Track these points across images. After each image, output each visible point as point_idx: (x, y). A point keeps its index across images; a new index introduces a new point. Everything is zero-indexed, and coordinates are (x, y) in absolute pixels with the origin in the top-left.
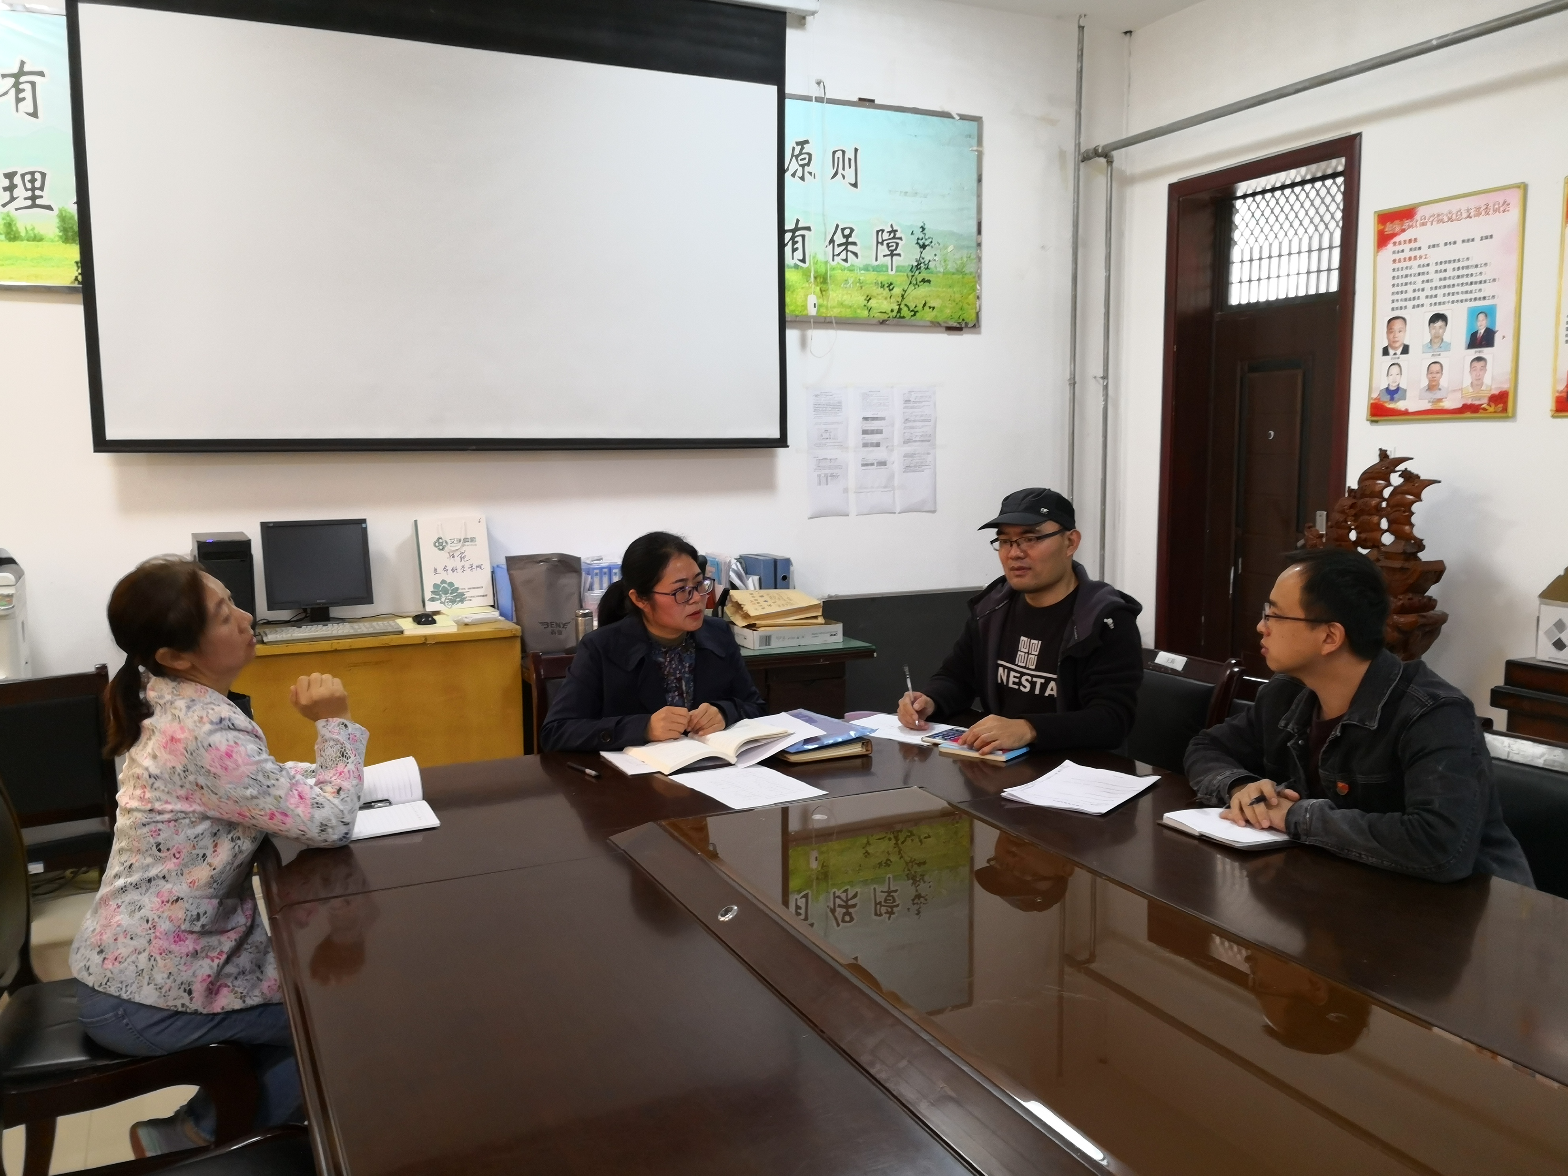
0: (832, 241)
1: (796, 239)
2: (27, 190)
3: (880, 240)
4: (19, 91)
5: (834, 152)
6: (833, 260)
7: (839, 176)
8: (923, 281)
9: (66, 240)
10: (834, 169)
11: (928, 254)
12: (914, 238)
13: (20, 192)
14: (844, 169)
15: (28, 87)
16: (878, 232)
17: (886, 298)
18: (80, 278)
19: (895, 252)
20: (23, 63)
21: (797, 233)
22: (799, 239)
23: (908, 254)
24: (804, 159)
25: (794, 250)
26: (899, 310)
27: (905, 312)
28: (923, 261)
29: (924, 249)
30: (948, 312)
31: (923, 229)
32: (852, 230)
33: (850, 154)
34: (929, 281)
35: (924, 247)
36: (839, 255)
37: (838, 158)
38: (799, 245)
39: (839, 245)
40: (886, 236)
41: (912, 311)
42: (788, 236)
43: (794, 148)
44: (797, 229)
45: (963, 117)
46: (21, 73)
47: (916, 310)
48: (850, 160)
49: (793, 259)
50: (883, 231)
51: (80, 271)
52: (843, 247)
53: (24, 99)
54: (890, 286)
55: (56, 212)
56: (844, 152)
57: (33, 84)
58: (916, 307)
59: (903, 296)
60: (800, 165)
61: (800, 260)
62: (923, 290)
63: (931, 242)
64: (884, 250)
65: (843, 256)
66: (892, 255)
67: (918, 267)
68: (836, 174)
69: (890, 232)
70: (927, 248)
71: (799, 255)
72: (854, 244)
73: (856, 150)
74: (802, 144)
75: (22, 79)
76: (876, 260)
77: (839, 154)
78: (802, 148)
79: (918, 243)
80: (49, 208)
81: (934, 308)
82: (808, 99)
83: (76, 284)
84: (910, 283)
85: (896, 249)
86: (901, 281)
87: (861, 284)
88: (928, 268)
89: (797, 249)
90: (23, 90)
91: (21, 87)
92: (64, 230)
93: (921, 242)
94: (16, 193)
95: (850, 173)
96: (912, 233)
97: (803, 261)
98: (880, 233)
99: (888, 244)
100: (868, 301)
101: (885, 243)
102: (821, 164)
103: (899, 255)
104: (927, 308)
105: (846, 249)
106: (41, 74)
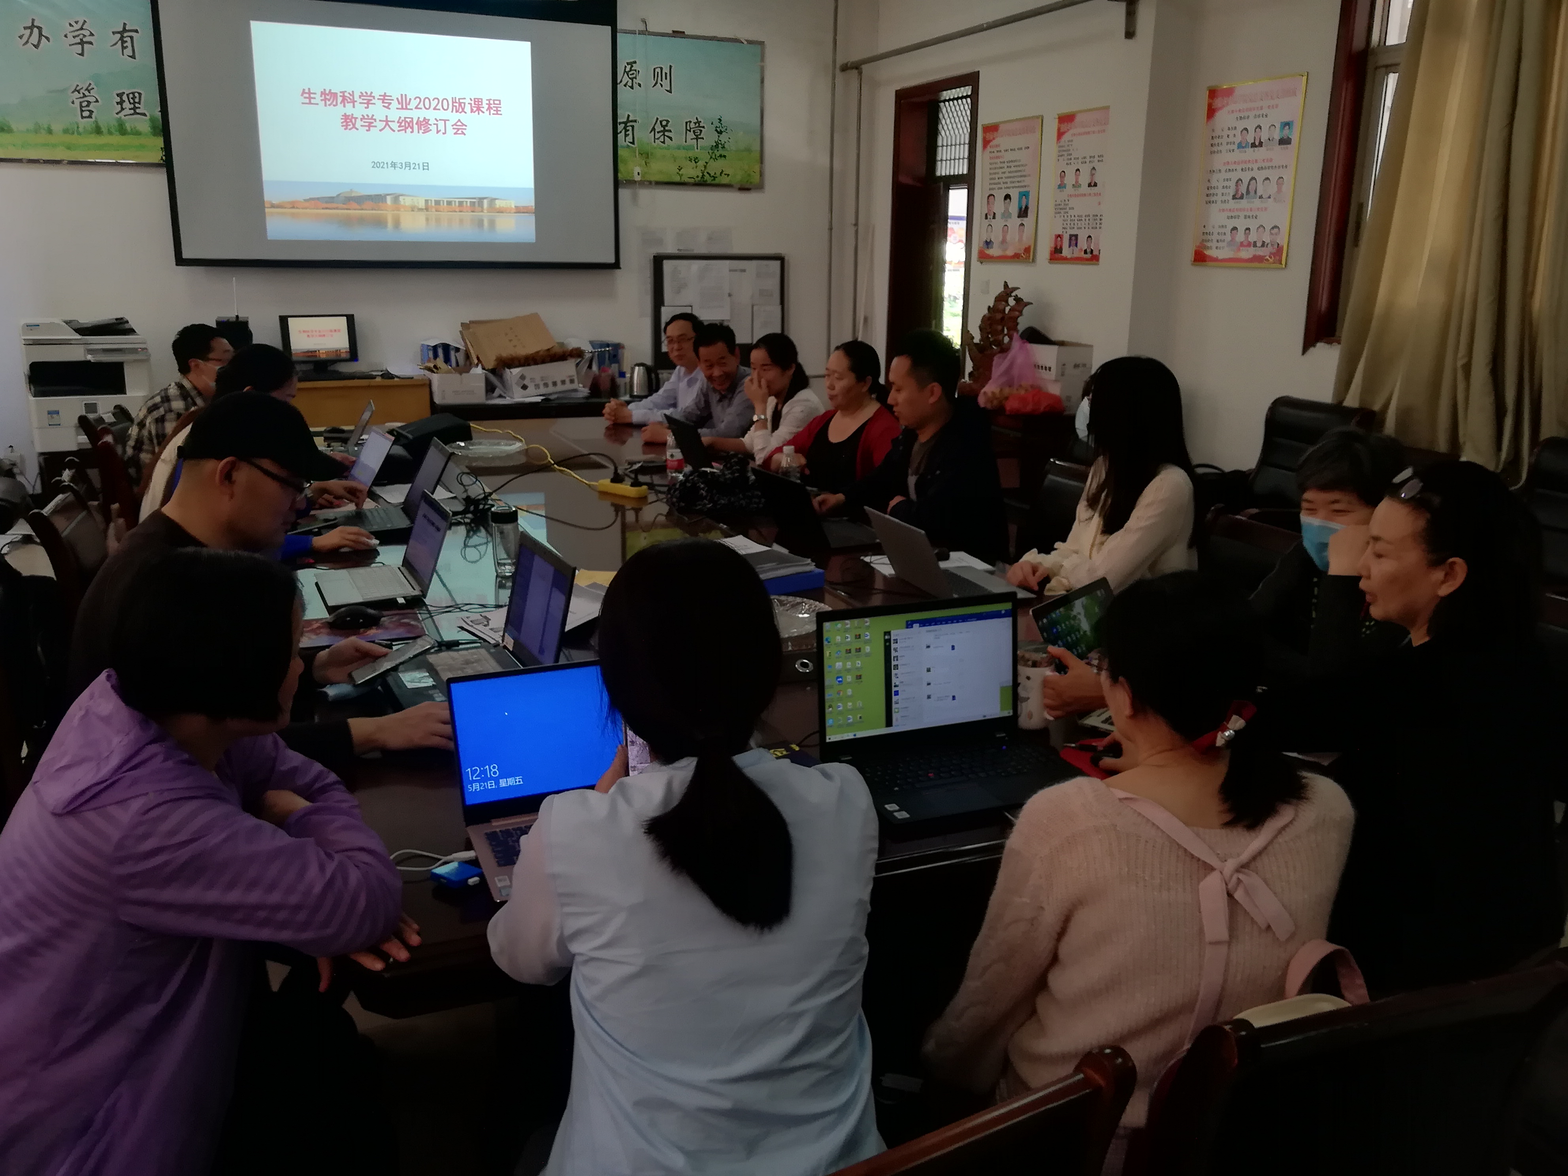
0: (654, 129)
1: (628, 128)
2: (130, 103)
3: (688, 128)
4: (123, 42)
5: (654, 69)
6: (655, 142)
7: (658, 84)
8: (721, 156)
9: (155, 134)
10: (654, 80)
11: (724, 138)
12: (713, 127)
13: (126, 105)
14: (662, 81)
15: (128, 39)
16: (686, 123)
17: (693, 168)
18: (164, 158)
19: (699, 136)
20: (125, 24)
21: (628, 124)
22: (630, 128)
23: (709, 137)
24: (633, 74)
25: (626, 135)
26: (703, 175)
27: (707, 177)
28: (720, 142)
29: (721, 134)
30: (739, 178)
31: (720, 119)
32: (668, 121)
33: (666, 70)
34: (725, 156)
35: (721, 133)
36: (658, 139)
37: (658, 73)
38: (630, 132)
39: (658, 132)
40: (692, 125)
41: (713, 176)
42: (620, 127)
43: (626, 67)
44: (628, 121)
45: (750, 42)
46: (125, 30)
47: (715, 176)
48: (666, 73)
49: (625, 141)
50: (690, 122)
51: (164, 154)
52: (662, 133)
53: (127, 47)
54: (696, 160)
55: (148, 117)
56: (661, 69)
57: (131, 38)
58: (715, 173)
59: (705, 167)
60: (630, 78)
61: (630, 143)
62: (721, 161)
63: (726, 129)
64: (691, 135)
65: (662, 139)
66: (697, 139)
67: (717, 146)
68: (656, 83)
69: (695, 123)
70: (724, 133)
71: (630, 139)
72: (670, 131)
73: (671, 67)
74: (631, 64)
75: (125, 35)
76: (686, 142)
77: (658, 70)
78: (632, 66)
79: (716, 130)
80: (145, 115)
81: (728, 175)
82: (633, 32)
83: (162, 162)
84: (711, 157)
85: (700, 135)
86: (704, 157)
87: (675, 159)
88: (723, 147)
89: (628, 135)
90: (126, 42)
91: (125, 39)
92: (154, 127)
93: (718, 129)
94: (124, 105)
95: (666, 83)
96: (712, 124)
97: (633, 143)
98: (688, 123)
99: (694, 131)
100: (680, 170)
101: (692, 130)
102: (644, 76)
103: (703, 138)
104: (723, 175)
105: (664, 135)
106: (136, 31)
